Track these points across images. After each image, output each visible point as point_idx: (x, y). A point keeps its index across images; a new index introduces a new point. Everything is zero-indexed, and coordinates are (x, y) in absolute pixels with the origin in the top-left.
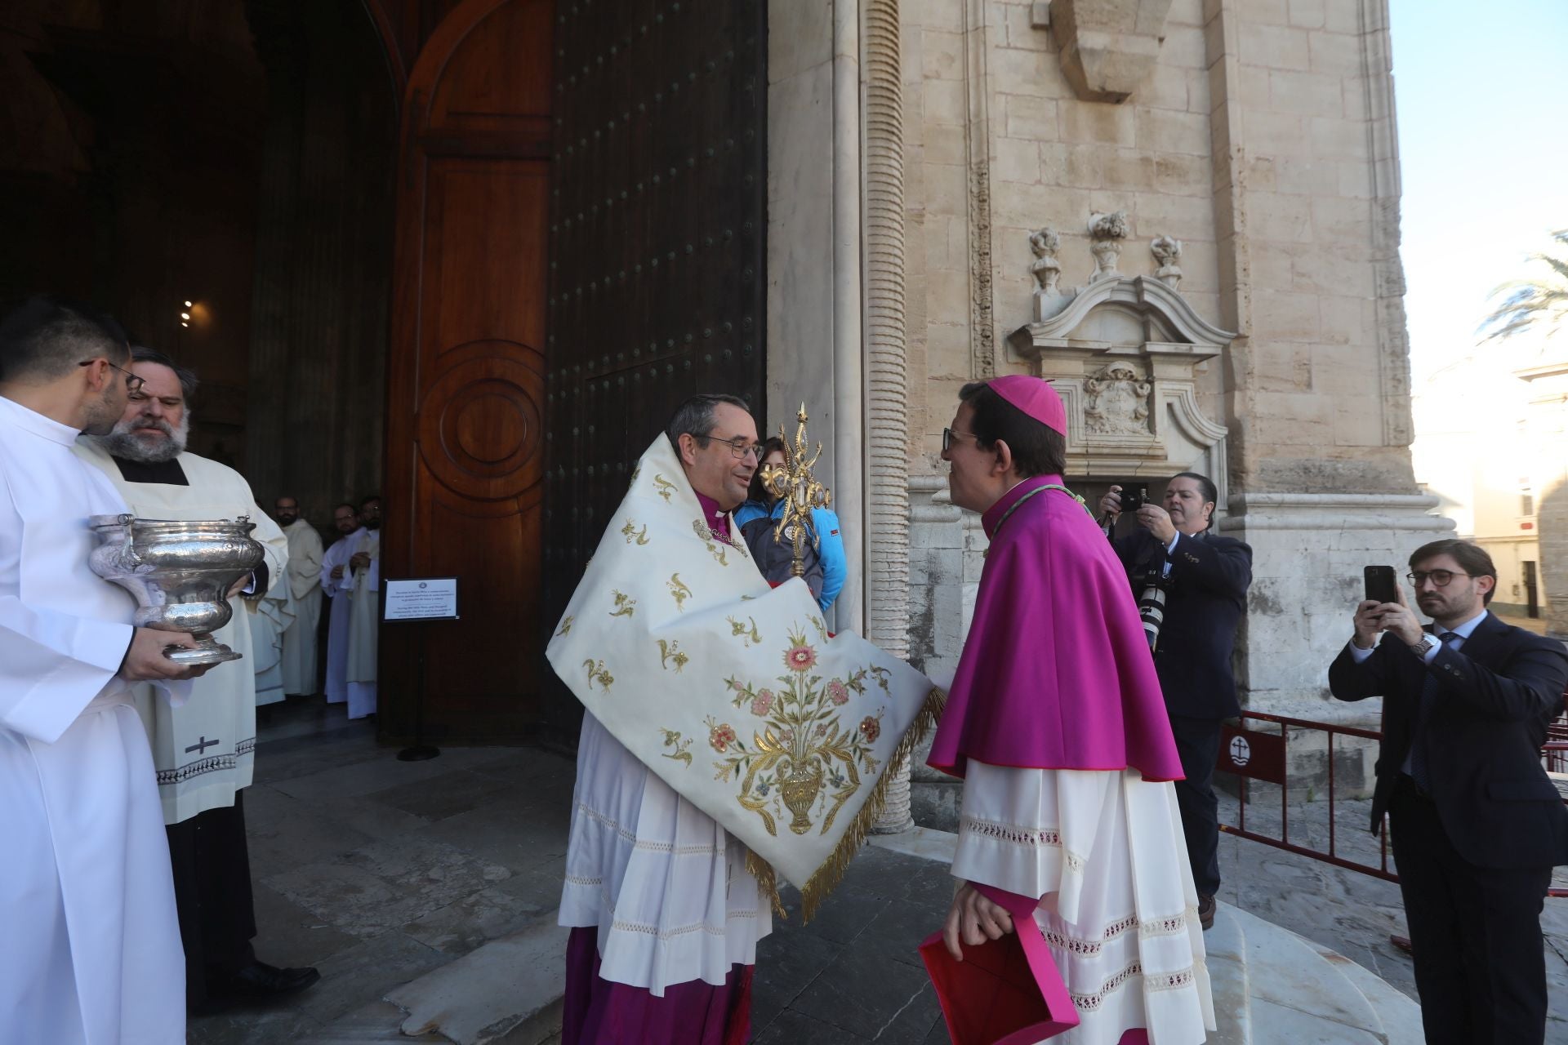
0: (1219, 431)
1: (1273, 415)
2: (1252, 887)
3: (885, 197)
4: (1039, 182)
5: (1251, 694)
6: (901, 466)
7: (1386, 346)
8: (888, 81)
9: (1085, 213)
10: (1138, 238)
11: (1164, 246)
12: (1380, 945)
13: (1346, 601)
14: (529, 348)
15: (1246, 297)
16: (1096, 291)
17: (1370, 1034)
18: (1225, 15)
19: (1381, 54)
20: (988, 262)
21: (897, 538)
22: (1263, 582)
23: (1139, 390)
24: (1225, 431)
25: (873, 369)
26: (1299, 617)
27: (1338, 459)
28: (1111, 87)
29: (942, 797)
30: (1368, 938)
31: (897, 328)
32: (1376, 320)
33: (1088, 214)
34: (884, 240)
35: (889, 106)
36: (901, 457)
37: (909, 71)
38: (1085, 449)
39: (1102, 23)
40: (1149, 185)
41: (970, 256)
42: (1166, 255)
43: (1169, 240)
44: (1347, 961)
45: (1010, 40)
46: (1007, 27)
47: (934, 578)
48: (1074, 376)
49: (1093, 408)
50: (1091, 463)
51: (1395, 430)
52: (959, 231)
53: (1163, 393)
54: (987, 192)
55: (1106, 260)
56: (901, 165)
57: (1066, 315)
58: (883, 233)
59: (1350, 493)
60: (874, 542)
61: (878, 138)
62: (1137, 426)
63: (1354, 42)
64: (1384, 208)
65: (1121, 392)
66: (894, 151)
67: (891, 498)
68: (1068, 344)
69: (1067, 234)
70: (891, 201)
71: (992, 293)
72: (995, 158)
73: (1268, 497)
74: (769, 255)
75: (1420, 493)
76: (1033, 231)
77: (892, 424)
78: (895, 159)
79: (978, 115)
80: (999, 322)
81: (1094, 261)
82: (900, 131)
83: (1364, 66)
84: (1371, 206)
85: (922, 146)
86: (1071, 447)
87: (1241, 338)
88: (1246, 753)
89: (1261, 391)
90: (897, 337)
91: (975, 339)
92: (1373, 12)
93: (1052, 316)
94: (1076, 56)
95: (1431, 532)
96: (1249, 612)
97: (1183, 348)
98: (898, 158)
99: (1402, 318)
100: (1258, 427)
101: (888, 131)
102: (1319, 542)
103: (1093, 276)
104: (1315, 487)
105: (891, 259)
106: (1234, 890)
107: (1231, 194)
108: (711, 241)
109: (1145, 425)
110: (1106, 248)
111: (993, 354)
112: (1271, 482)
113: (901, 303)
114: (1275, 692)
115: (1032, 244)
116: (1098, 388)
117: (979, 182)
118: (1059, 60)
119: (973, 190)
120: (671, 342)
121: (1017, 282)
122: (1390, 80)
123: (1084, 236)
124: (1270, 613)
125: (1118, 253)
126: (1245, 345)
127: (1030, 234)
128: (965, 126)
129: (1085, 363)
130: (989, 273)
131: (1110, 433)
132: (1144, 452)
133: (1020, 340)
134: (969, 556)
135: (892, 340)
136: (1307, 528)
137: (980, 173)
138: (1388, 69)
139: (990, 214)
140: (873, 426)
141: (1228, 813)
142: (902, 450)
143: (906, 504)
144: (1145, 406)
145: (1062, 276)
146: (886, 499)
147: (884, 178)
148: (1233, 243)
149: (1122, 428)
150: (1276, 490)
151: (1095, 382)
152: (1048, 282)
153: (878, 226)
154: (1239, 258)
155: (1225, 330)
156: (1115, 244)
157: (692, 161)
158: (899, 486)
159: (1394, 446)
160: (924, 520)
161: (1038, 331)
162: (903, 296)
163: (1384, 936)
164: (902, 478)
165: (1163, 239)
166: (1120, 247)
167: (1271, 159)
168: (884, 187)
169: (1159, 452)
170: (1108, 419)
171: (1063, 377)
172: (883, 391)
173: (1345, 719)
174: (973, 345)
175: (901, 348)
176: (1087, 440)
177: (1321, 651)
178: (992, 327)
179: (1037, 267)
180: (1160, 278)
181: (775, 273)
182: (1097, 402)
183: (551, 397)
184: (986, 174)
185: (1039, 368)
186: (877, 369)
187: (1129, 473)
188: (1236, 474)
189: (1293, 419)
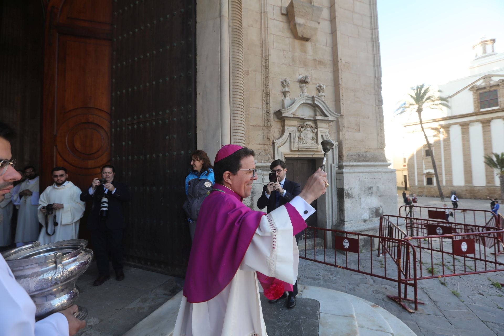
1: (350, 139)
2: (349, 284)
3: (237, 66)
4: (284, 64)
5: (345, 223)
7: (379, 120)
8: (238, 27)
10: (313, 83)
11: (320, 86)
12: (384, 298)
13: (369, 194)
14: (104, 111)
15: (343, 104)
16: (301, 99)
17: (389, 334)
18: (337, 18)
19: (376, 36)
20: (268, 88)
22: (348, 189)
23: (313, 131)
24: (337, 144)
26: (358, 199)
27: (367, 152)
28: (305, 36)
30: (381, 296)
31: (242, 111)
32: (376, 112)
33: (298, 75)
34: (237, 81)
35: (239, 35)
37: (244, 24)
38: (298, 149)
39: (302, 16)
40: (316, 67)
41: (263, 86)
42: (321, 89)
43: (321, 85)
44: (378, 307)
45: (275, 17)
46: (274, 13)
48: (294, 126)
49: (300, 136)
50: (300, 153)
51: (381, 144)
52: (259, 78)
53: (321, 131)
54: (268, 66)
55: (304, 90)
57: (292, 107)
58: (237, 79)
59: (370, 162)
61: (235, 46)
62: (314, 142)
63: (370, 31)
64: (378, 80)
65: (308, 131)
66: (241, 51)
68: (293, 116)
69: (292, 81)
70: (239, 68)
71: (269, 98)
72: (270, 55)
73: (350, 164)
74: (197, 84)
75: (387, 162)
76: (282, 79)
78: (241, 54)
79: (265, 40)
80: (272, 108)
81: (300, 90)
82: (243, 44)
83: (372, 39)
84: (374, 79)
85: (248, 49)
86: (294, 148)
87: (342, 116)
88: (348, 245)
89: (347, 132)
90: (242, 114)
91: (264, 113)
93: (288, 107)
94: (295, 25)
95: (390, 173)
96: (345, 198)
97: (326, 118)
99: (382, 112)
100: (346, 142)
101: (238, 44)
102: (362, 176)
103: (300, 94)
104: (361, 160)
105: (240, 88)
106: (344, 285)
107: (338, 72)
108: (175, 77)
109: (315, 142)
110: (304, 86)
111: (270, 118)
112: (350, 159)
113: (243, 103)
114: (351, 221)
115: (282, 83)
116: (302, 130)
117: (265, 62)
118: (289, 25)
119: (263, 64)
120: (161, 113)
121: (277, 95)
122: (379, 43)
123: (297, 82)
124: (350, 198)
125: (307, 88)
126: (342, 118)
127: (281, 80)
128: (261, 43)
129: (298, 122)
130: (269, 92)
131: (305, 144)
132: (315, 150)
133: (278, 114)
135: (240, 116)
136: (359, 173)
137: (266, 59)
138: (378, 40)
139: (269, 73)
141: (340, 259)
144: (315, 136)
145: (291, 94)
147: (237, 60)
148: (339, 87)
149: (309, 143)
150: (351, 161)
151: (301, 128)
152: (287, 96)
153: (235, 76)
154: (341, 92)
155: (337, 113)
156: (306, 85)
157: (168, 47)
159: (380, 148)
161: (284, 111)
162: (243, 100)
163: (384, 295)
166: (308, 86)
167: (349, 63)
168: (237, 63)
169: (319, 150)
170: (305, 139)
171: (291, 126)
172: (237, 133)
173: (370, 228)
174: (264, 115)
175: (243, 118)
176: (299, 146)
177: (363, 208)
178: (270, 110)
179: (283, 91)
180: (319, 96)
181: (199, 90)
182: (301, 134)
183: (113, 130)
184: (267, 60)
185: (284, 123)
186: (235, 125)
187: (311, 156)
188: (340, 156)
189: (355, 140)
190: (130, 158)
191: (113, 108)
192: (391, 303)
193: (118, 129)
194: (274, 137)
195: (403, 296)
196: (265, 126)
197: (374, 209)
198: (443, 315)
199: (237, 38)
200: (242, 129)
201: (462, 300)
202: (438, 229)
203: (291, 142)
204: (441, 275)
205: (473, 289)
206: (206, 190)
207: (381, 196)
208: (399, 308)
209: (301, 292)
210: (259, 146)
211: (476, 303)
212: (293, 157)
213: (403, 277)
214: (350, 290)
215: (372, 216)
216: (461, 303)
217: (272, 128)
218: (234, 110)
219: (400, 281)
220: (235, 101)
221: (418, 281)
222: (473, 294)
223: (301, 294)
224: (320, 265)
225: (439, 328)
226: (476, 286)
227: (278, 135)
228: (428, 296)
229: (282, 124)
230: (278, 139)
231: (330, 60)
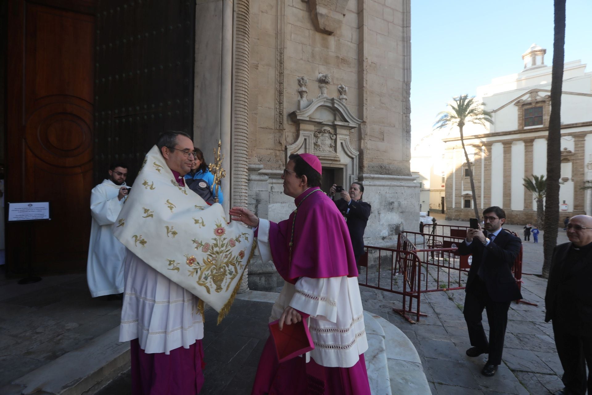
0: (356, 153)
1: (373, 149)
3: (242, 58)
4: (302, 59)
6: (245, 160)
7: (405, 129)
8: (244, 12)
9: (317, 73)
10: (334, 84)
11: (342, 88)
12: (390, 311)
13: (390, 209)
14: (86, 101)
15: (366, 109)
16: (319, 101)
17: (380, 336)
18: (364, 11)
19: (408, 35)
20: (282, 86)
21: (243, 187)
23: (332, 137)
25: (235, 124)
26: (377, 214)
27: (390, 164)
28: (328, 29)
29: (260, 279)
30: (387, 310)
31: (245, 109)
32: (403, 121)
34: (241, 75)
35: (245, 23)
36: (245, 157)
37: (254, 10)
39: (325, 5)
40: (338, 66)
41: (276, 83)
42: (342, 91)
43: (343, 86)
44: (380, 317)
45: (294, 4)
47: (258, 201)
48: (311, 131)
49: (317, 142)
51: (406, 156)
52: (272, 73)
53: (340, 138)
54: (283, 60)
55: (323, 90)
56: (249, 46)
57: (308, 109)
58: (241, 72)
59: (393, 175)
60: (235, 188)
61: (240, 34)
62: (331, 149)
63: (401, 29)
64: (406, 85)
65: (326, 137)
66: (246, 40)
67: (241, 172)
68: (309, 119)
69: (310, 79)
70: (244, 60)
71: (283, 98)
72: (286, 48)
73: (370, 176)
74: (196, 75)
75: (411, 176)
76: (298, 77)
77: (242, 145)
78: (246, 44)
79: (281, 30)
80: (286, 109)
81: (319, 90)
82: (249, 33)
83: (403, 37)
84: (403, 84)
85: (258, 39)
87: (364, 122)
89: (369, 140)
90: (245, 112)
91: (277, 114)
92: (407, 20)
93: (304, 108)
94: (316, 15)
95: (413, 188)
97: (346, 124)
98: (248, 44)
99: (409, 121)
100: (368, 152)
101: (244, 32)
102: (383, 190)
103: (319, 95)
104: (383, 173)
105: (244, 82)
107: (363, 73)
108: (170, 65)
109: (334, 149)
110: (323, 86)
111: (283, 120)
112: (371, 171)
113: (247, 99)
114: (369, 238)
115: (298, 82)
116: (319, 136)
117: (280, 56)
118: (310, 15)
119: (278, 58)
120: (153, 106)
121: (292, 95)
122: (410, 43)
123: (316, 81)
125: (327, 89)
126: (365, 125)
127: (298, 78)
128: (276, 34)
129: (315, 126)
130: (283, 90)
131: (322, 151)
132: (333, 159)
133: (293, 116)
134: (272, 193)
135: (243, 113)
136: (380, 186)
137: (280, 52)
138: (410, 40)
139: (283, 69)
140: (235, 145)
142: (246, 154)
143: (247, 174)
144: (334, 143)
145: (308, 94)
146: (239, 173)
148: (363, 90)
149: (326, 150)
150: (372, 173)
151: (318, 133)
152: (303, 96)
153: (239, 69)
154: (365, 95)
155: (359, 119)
156: (326, 85)
157: (163, 30)
158: (244, 168)
159: (405, 161)
160: (255, 180)
161: (299, 114)
162: (248, 97)
163: (391, 309)
164: (246, 165)
165: (342, 86)
166: (328, 87)
167: (376, 63)
169: (338, 159)
170: (322, 146)
171: (307, 131)
173: (388, 246)
174: (276, 116)
175: (247, 116)
177: (382, 225)
178: (283, 111)
179: (300, 90)
180: (340, 99)
181: (198, 82)
182: (318, 141)
185: (299, 127)
186: (237, 124)
187: (328, 166)
188: (361, 167)
189: (378, 150)
190: (117, 156)
191: (97, 98)
192: (395, 316)
193: (103, 123)
194: (287, 142)
195: (407, 308)
196: (277, 129)
197: (394, 226)
198: (442, 325)
199: (242, 25)
200: (245, 129)
202: (452, 246)
203: (306, 148)
204: (446, 289)
206: (200, 191)
207: (402, 212)
208: (402, 320)
210: (269, 151)
215: (391, 233)
217: (285, 132)
218: (236, 107)
219: (405, 294)
220: (238, 97)
221: (421, 294)
225: (435, 335)
227: (292, 140)
228: (433, 309)
229: (297, 128)
230: (291, 144)
231: (355, 59)
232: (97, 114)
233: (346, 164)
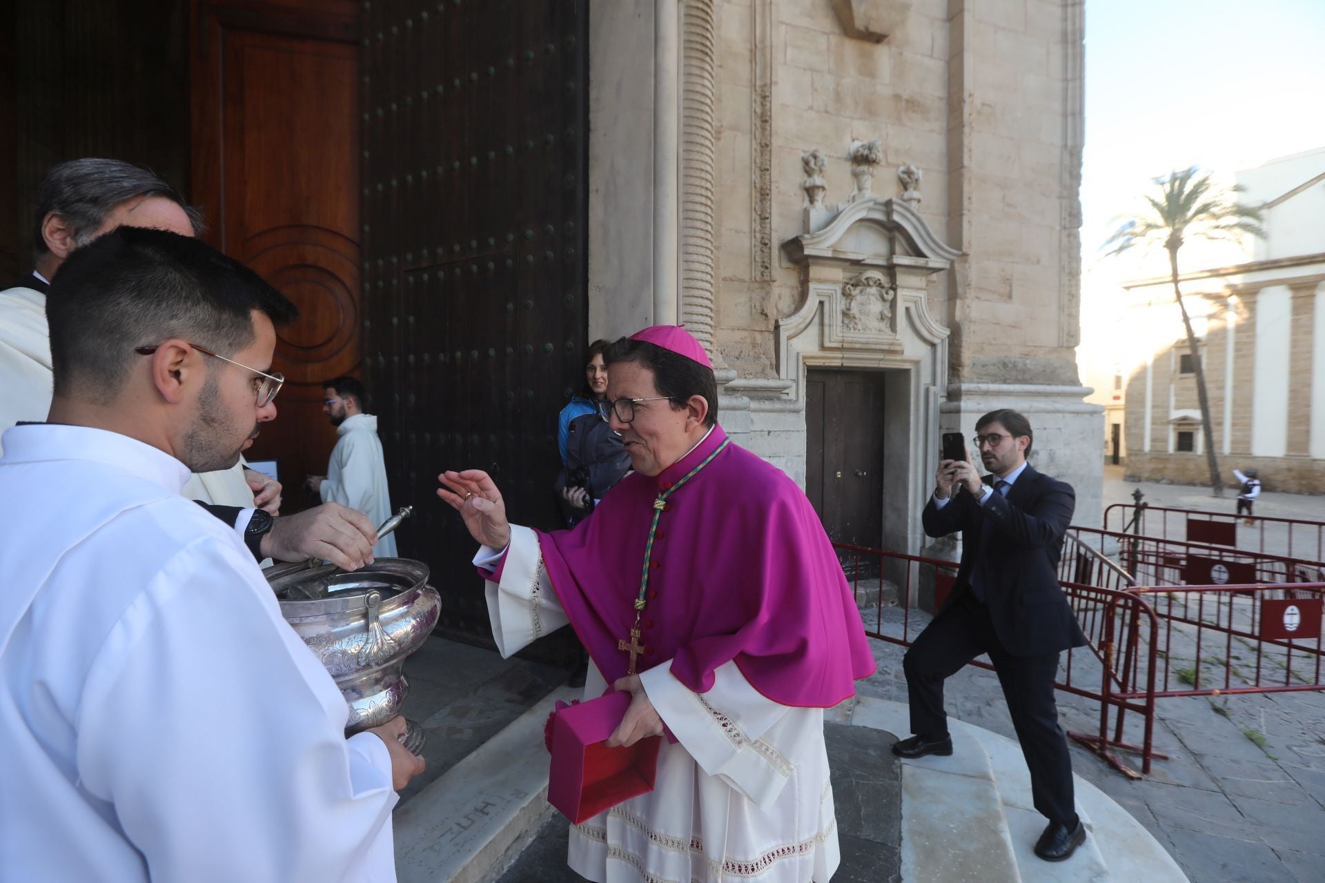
0: (944, 332)
1: (983, 320)
3: (698, 115)
4: (811, 108)
7: (1066, 268)
9: (847, 139)
10: (889, 165)
11: (909, 173)
14: (342, 236)
15: (969, 222)
16: (856, 209)
19: (1077, 25)
20: (768, 177)
23: (885, 295)
24: (948, 332)
27: (1027, 357)
28: (875, 28)
31: (707, 239)
32: (1060, 246)
33: (851, 140)
34: (697, 156)
35: (703, 27)
38: (841, 344)
40: (899, 119)
41: (753, 171)
42: (910, 181)
43: (913, 168)
48: (835, 282)
49: (849, 309)
50: (845, 356)
51: (1068, 334)
52: (742, 147)
53: (904, 298)
54: (769, 113)
55: (863, 181)
56: (712, 85)
57: (829, 231)
58: (696, 149)
59: (1034, 384)
61: (693, 57)
62: (884, 326)
63: (1058, 11)
64: (1071, 155)
65: (871, 297)
66: (707, 71)
68: (832, 254)
69: (832, 156)
70: (704, 120)
71: (770, 205)
72: (776, 83)
73: (978, 387)
74: (591, 163)
75: (1081, 385)
76: (804, 152)
78: (707, 79)
79: (763, 40)
80: (776, 231)
81: (853, 182)
82: (712, 52)
83: (1064, 34)
84: (1062, 152)
86: (830, 341)
87: (965, 255)
89: (976, 300)
90: (707, 248)
91: (755, 246)
93: (820, 229)
97: (920, 261)
98: (711, 79)
99: (1078, 246)
100: (972, 329)
101: (702, 52)
103: (852, 195)
104: (1011, 379)
105: (703, 175)
107: (962, 133)
109: (888, 324)
110: (864, 171)
111: (770, 260)
112: (980, 374)
113: (710, 216)
115: (804, 164)
116: (853, 293)
117: (762, 104)
119: (757, 110)
120: (492, 241)
121: (790, 196)
122: (1082, 47)
123: (846, 159)
125: (872, 176)
126: (966, 261)
127: (803, 154)
128: (751, 51)
129: (844, 270)
130: (769, 187)
131: (862, 331)
132: (886, 347)
133: (793, 249)
135: (703, 251)
137: (763, 95)
138: (1082, 37)
139: (771, 134)
144: (889, 310)
145: (827, 193)
147: (698, 97)
148: (961, 175)
149: (871, 327)
150: (983, 381)
151: (851, 288)
152: (816, 198)
154: (966, 188)
155: (952, 248)
156: (871, 169)
157: (511, 62)
159: (1065, 347)
161: (809, 242)
162: (712, 209)
165: (909, 168)
166: (875, 172)
167: (992, 105)
168: (698, 105)
169: (898, 348)
170: (860, 319)
171: (826, 282)
172: (693, 296)
174: (753, 251)
175: (710, 258)
176: (843, 336)
178: (770, 236)
179: (808, 185)
180: (904, 201)
181: (597, 180)
182: (852, 305)
183: (367, 286)
184: (768, 97)
185: (807, 274)
187: (873, 365)
188: (955, 367)
189: (997, 324)
190: (412, 358)
191: (367, 228)
192: (1079, 753)
193: (381, 284)
194: (778, 310)
195: (1111, 736)
196: (756, 281)
198: (1217, 789)
199: (698, 34)
200: (707, 288)
201: (1273, 756)
202: (1215, 571)
203: (822, 324)
204: (1220, 690)
205: (1303, 729)
206: (615, 442)
208: (1100, 765)
209: (850, 710)
210: (739, 335)
211: (1311, 765)
212: (826, 364)
213: (1115, 689)
214: (970, 714)
216: (1270, 762)
217: (775, 287)
218: (686, 236)
219: (1106, 698)
220: (691, 211)
221: (1157, 701)
222: (1304, 741)
223: (849, 715)
224: (888, 648)
225: (1207, 820)
226: (1312, 722)
227: (789, 306)
228: (1179, 740)
229: (802, 275)
230: (789, 316)
231: (941, 99)
232: (367, 266)
233: (916, 358)
